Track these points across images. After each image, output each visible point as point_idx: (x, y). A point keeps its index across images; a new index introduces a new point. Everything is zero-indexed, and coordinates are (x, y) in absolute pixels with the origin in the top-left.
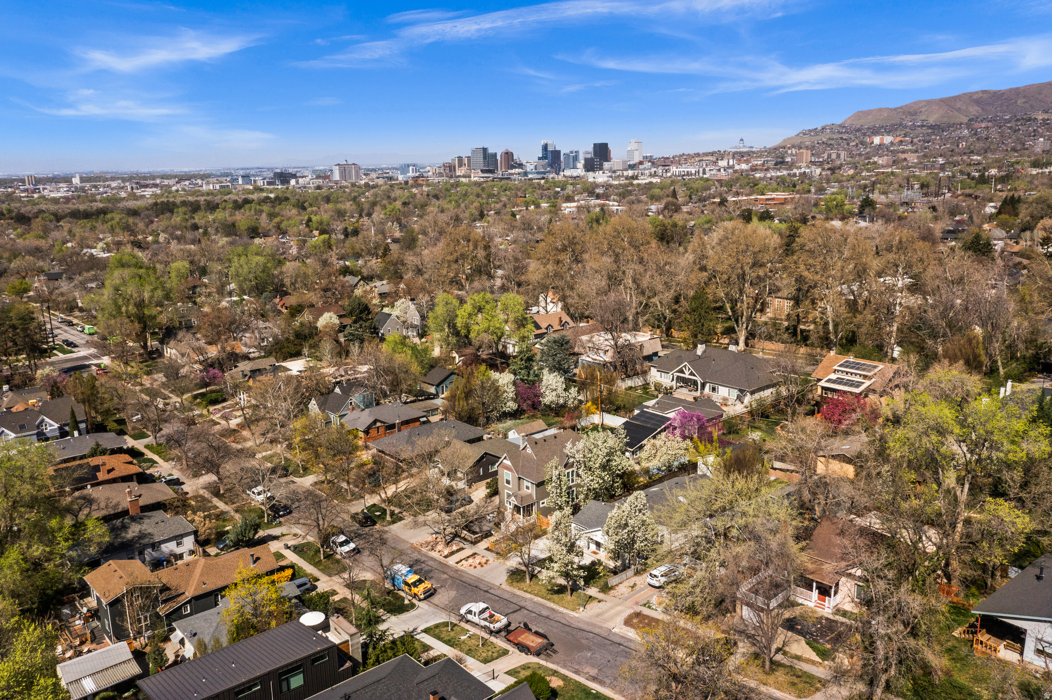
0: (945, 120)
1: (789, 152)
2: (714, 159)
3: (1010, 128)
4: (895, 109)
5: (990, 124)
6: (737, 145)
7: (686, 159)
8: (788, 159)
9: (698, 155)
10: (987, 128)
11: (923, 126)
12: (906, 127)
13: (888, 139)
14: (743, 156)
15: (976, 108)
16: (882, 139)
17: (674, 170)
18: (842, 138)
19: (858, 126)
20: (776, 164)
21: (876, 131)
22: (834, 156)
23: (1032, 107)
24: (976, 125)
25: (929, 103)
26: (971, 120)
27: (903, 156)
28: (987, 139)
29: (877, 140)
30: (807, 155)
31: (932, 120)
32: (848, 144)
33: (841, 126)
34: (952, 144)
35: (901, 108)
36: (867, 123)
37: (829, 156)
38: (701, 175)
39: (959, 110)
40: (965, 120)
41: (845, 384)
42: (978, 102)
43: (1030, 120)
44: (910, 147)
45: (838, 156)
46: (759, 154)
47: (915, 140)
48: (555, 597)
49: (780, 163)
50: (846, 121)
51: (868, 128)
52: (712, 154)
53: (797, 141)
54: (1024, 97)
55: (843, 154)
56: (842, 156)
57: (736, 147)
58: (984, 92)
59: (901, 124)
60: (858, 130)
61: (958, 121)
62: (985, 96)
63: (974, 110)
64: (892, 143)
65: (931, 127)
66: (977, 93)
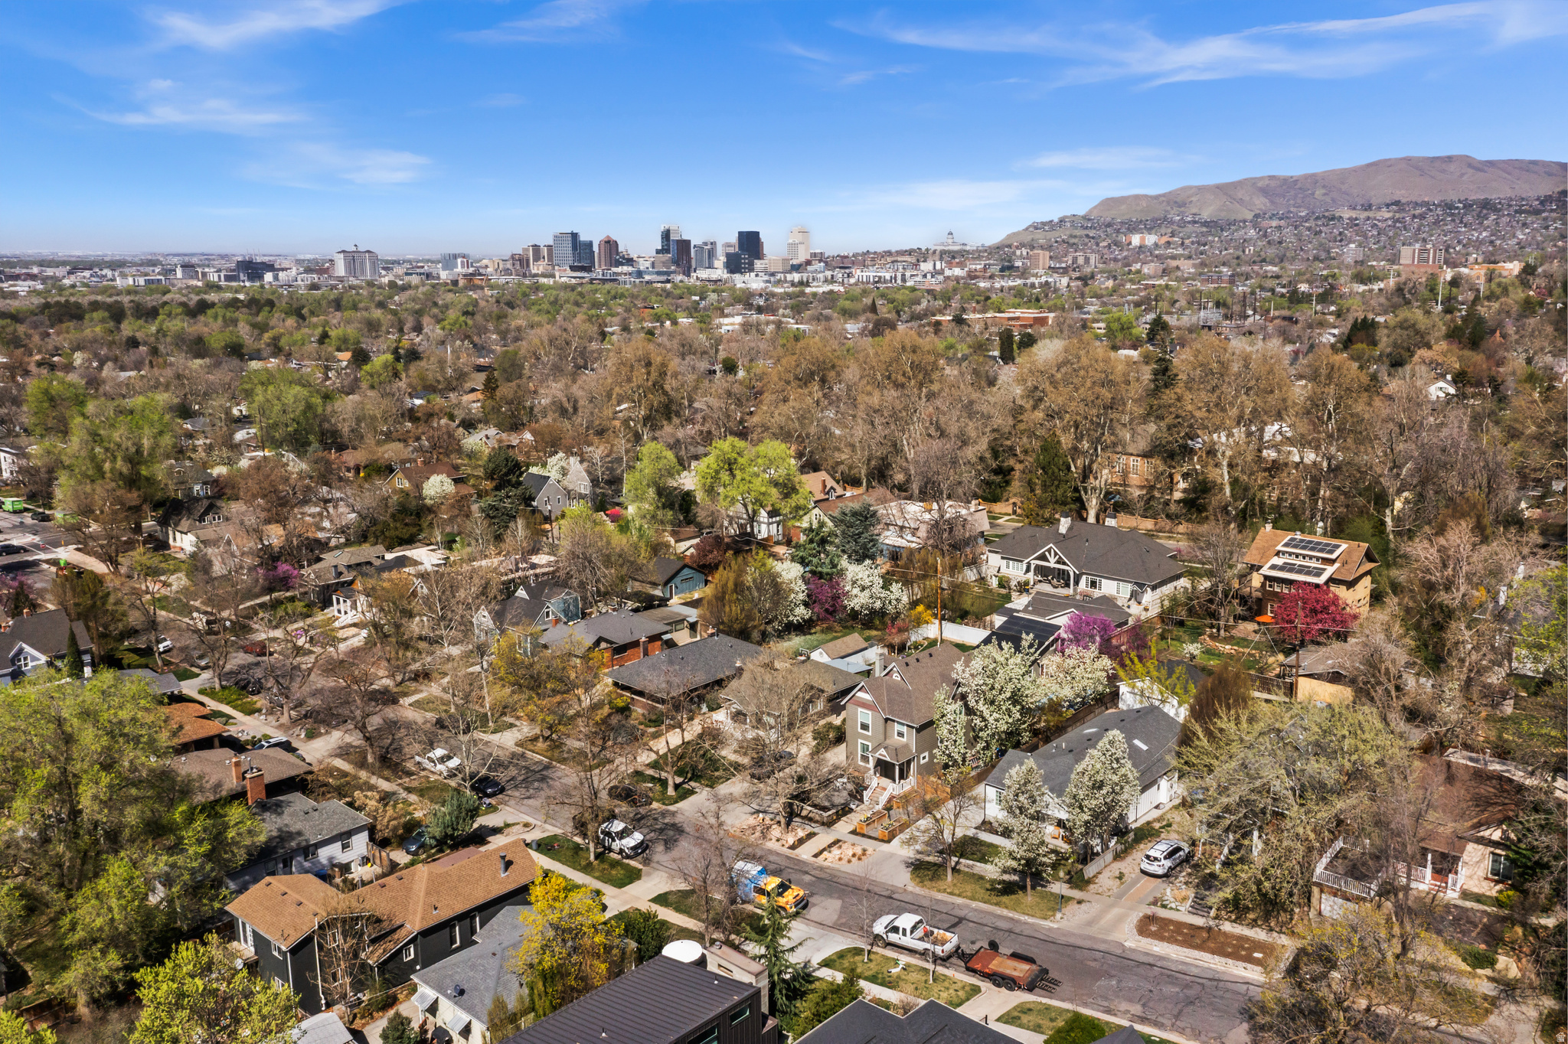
0: (1223, 214)
1: (1018, 252)
2: (914, 260)
3: (1309, 229)
4: (1157, 197)
5: (1282, 223)
6: (944, 240)
7: (873, 259)
8: (1018, 264)
9: (889, 253)
10: (1279, 228)
11: (1195, 222)
12: (1172, 222)
13: (1151, 239)
14: (954, 258)
15: (1263, 200)
16: (1143, 239)
17: (858, 273)
18: (1087, 236)
19: (1109, 219)
20: (1002, 270)
21: (1132, 228)
22: (1081, 261)
23: (1333, 200)
24: (1265, 223)
25: (1201, 189)
26: (1257, 216)
27: (1174, 263)
28: (1280, 243)
29: (1136, 240)
30: (1044, 257)
31: (1206, 215)
32: (1097, 245)
33: (1086, 218)
34: (1236, 248)
35: (1163, 195)
36: (1119, 215)
37: (1075, 260)
38: (899, 281)
39: (1241, 201)
40: (1249, 216)
41: (1299, 572)
42: (1265, 191)
43: (1333, 218)
44: (1180, 251)
45: (1087, 260)
46: (978, 254)
47: (1187, 242)
48: (1005, 899)
49: (1008, 269)
50: (1091, 211)
51: (1122, 223)
52: (910, 252)
53: (1027, 238)
54: (1324, 187)
55: (1093, 258)
56: (1092, 261)
57: (942, 244)
58: (1271, 178)
59: (1165, 219)
60: (1109, 225)
61: (1240, 217)
62: (1273, 184)
63: (1260, 203)
64: (1156, 245)
65: (1205, 224)
66: (1262, 178)
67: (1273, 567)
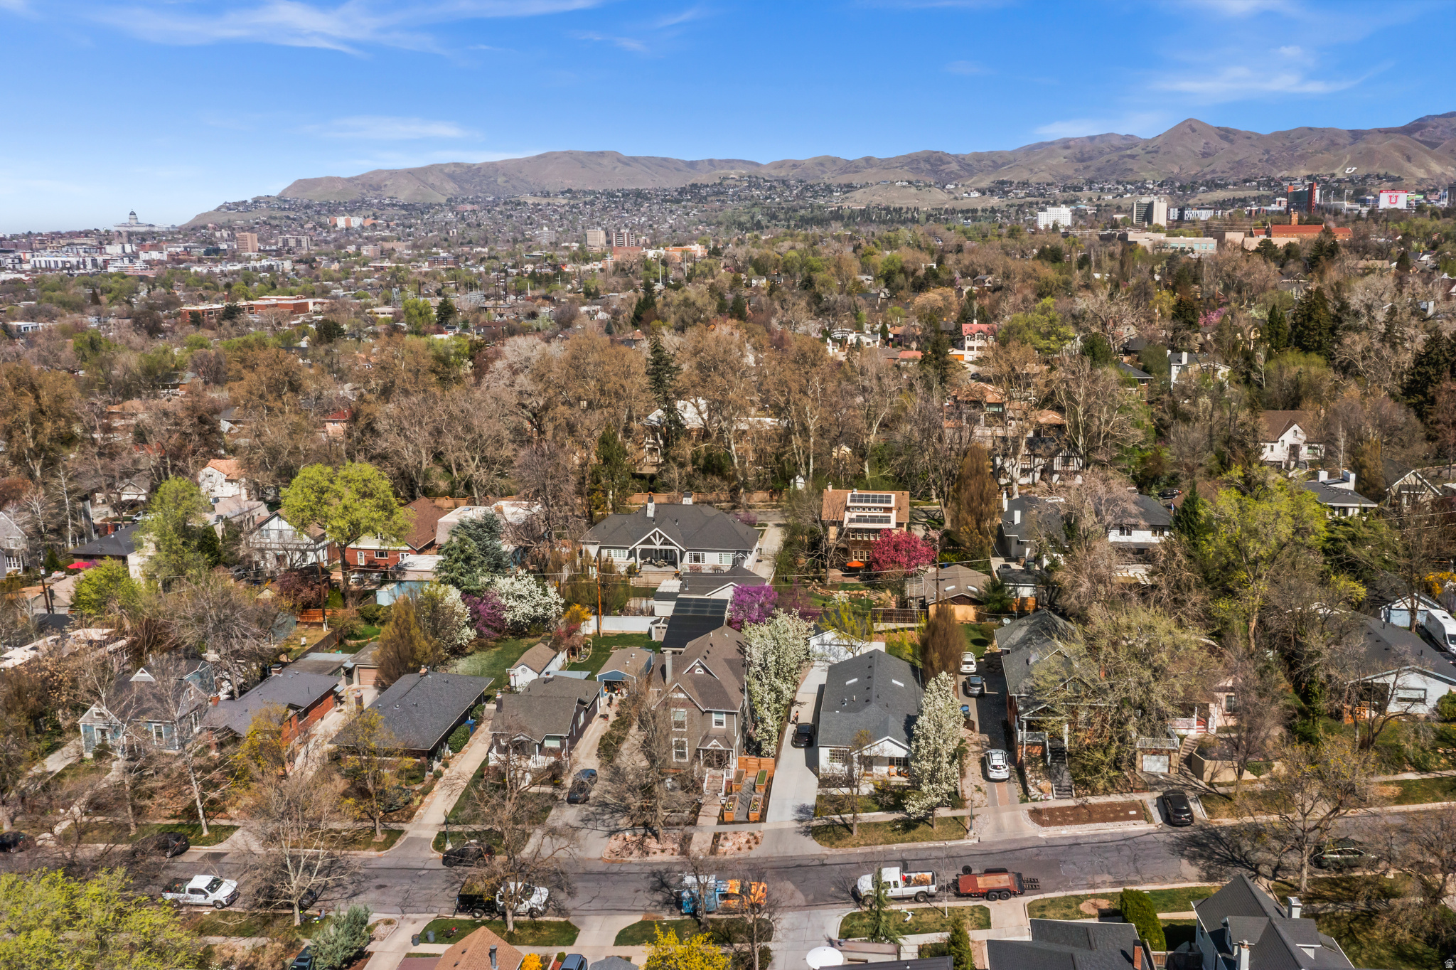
0: (419, 198)
1: (218, 234)
2: (95, 243)
3: (501, 213)
4: (350, 180)
5: (476, 207)
6: (127, 221)
7: (42, 242)
8: (223, 246)
9: (59, 235)
10: (474, 211)
11: (394, 205)
12: (371, 205)
13: (356, 222)
14: (143, 240)
15: (452, 184)
16: (348, 221)
17: (31, 258)
18: (288, 217)
19: (306, 201)
20: (207, 253)
21: (334, 210)
22: (292, 243)
23: (514, 187)
24: (461, 207)
25: (393, 174)
26: (449, 200)
27: (388, 245)
28: (479, 225)
29: (341, 222)
30: (252, 240)
31: (402, 198)
32: (302, 226)
33: (279, 198)
34: (440, 230)
35: (357, 178)
36: (316, 196)
37: (286, 242)
38: (89, 266)
39: (433, 186)
40: (443, 200)
42: (452, 177)
43: (519, 204)
44: (387, 233)
45: (299, 242)
46: (174, 235)
47: (391, 224)
49: (214, 252)
50: (285, 191)
51: (320, 204)
52: (86, 234)
53: (222, 219)
54: (504, 175)
55: (305, 241)
56: (304, 244)
57: (124, 225)
58: (457, 165)
59: (363, 202)
60: (308, 207)
61: (434, 201)
62: (458, 170)
63: (451, 188)
64: (362, 227)
65: (403, 207)
66: (447, 165)
67: (851, 520)
